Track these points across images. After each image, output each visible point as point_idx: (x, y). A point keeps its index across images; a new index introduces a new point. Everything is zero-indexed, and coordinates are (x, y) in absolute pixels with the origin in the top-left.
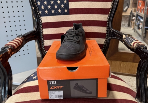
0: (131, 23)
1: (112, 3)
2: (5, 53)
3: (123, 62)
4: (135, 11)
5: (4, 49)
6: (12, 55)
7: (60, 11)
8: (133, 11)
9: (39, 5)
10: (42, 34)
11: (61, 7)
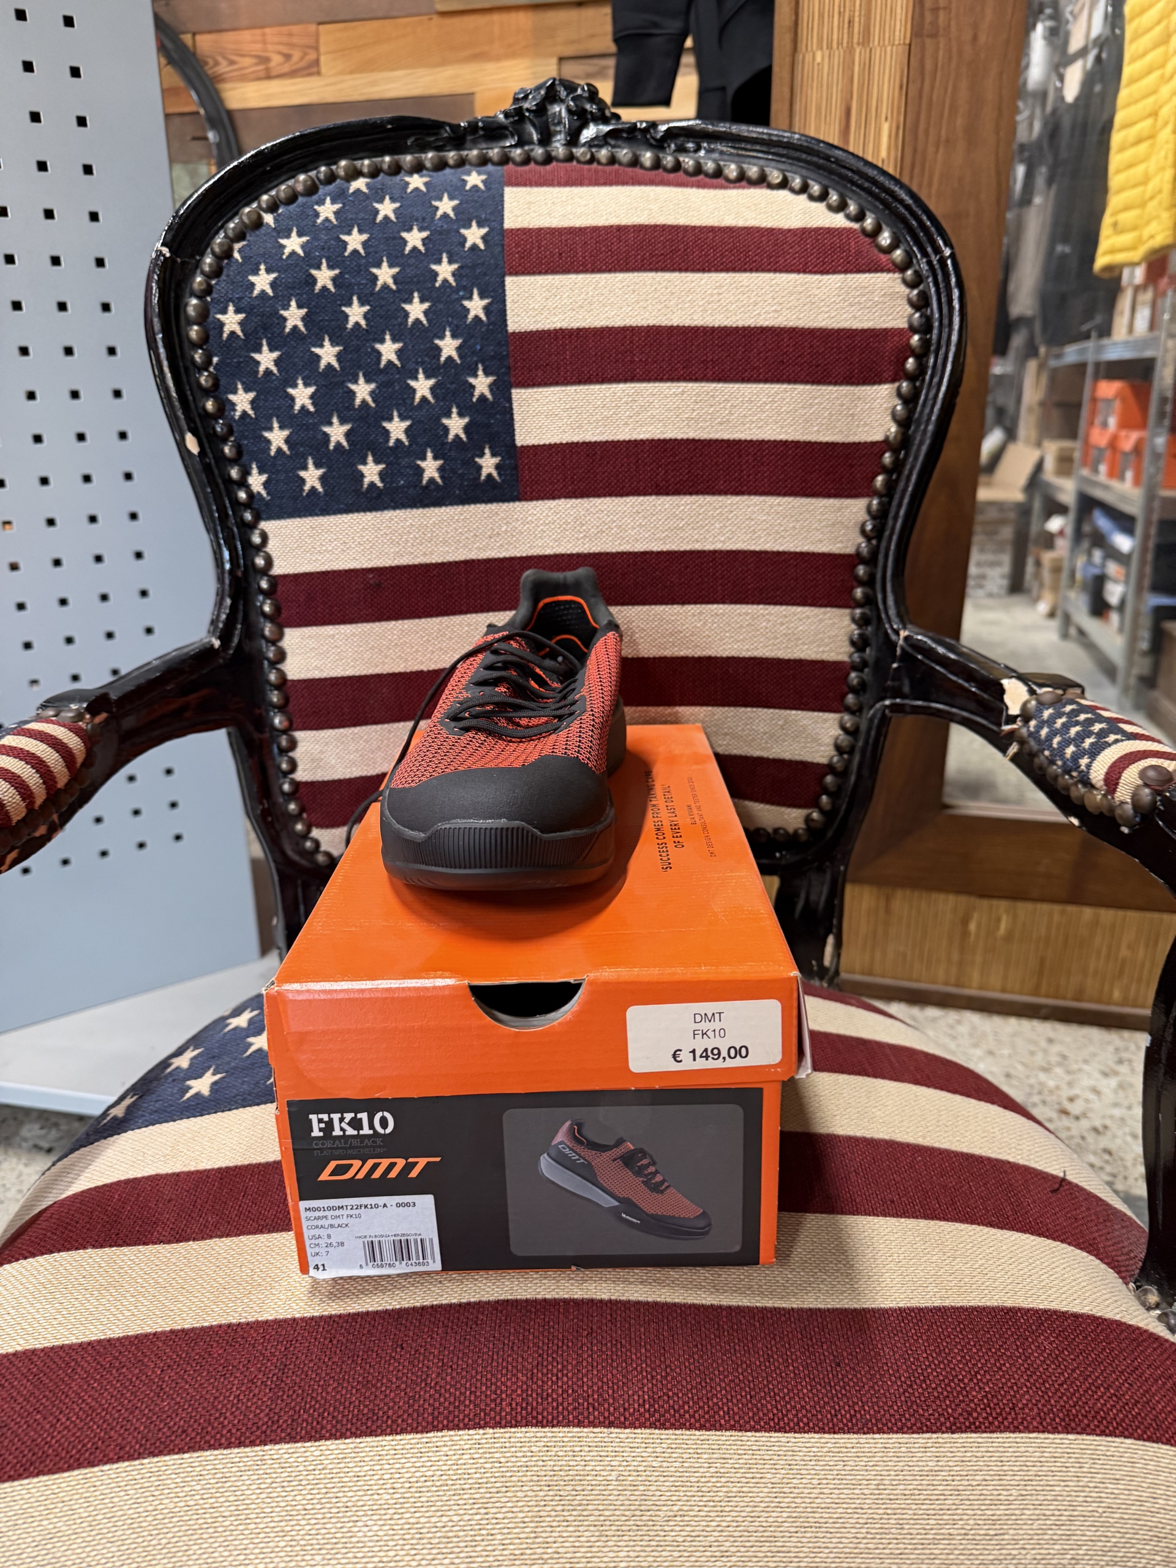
0: (1030, 569)
1: (899, 394)
3: (985, 903)
4: (1065, 464)
7: (431, 467)
8: (1049, 465)
9: (244, 414)
10: (273, 677)
11: (446, 430)
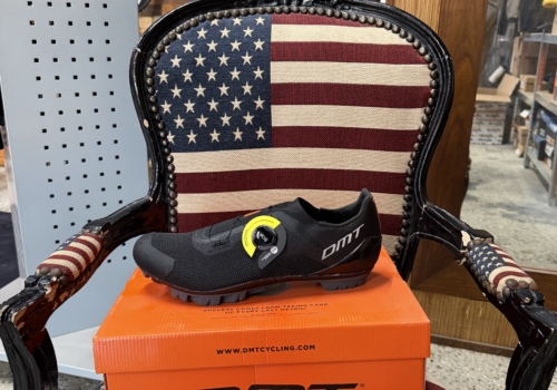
0: (512, 132)
1: (425, 112)
2: (36, 301)
3: (473, 302)
4: (530, 86)
5: (34, 284)
6: (60, 304)
7: (238, 135)
8: (523, 86)
9: (167, 112)
10: (172, 212)
11: (245, 120)
